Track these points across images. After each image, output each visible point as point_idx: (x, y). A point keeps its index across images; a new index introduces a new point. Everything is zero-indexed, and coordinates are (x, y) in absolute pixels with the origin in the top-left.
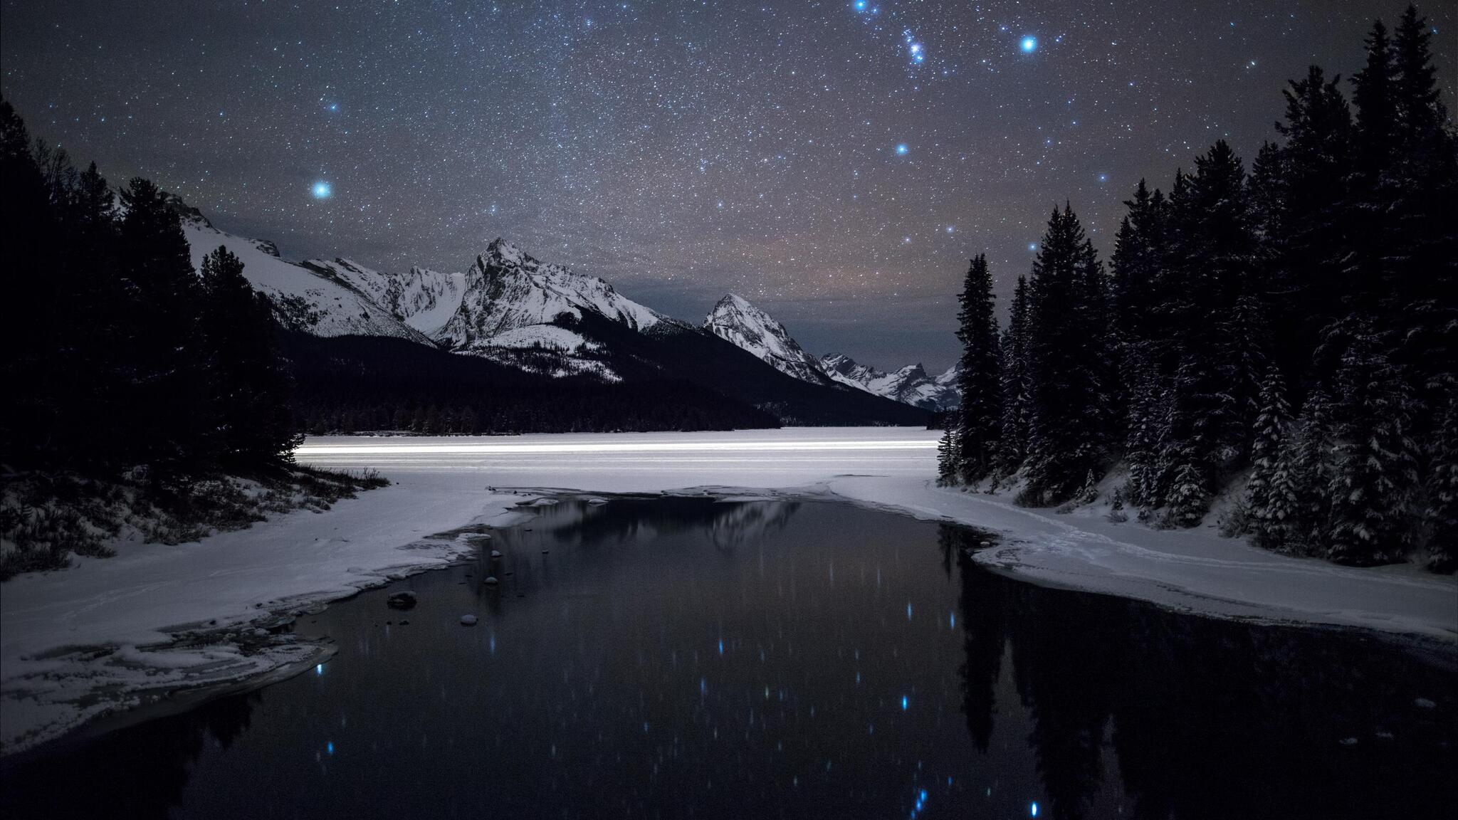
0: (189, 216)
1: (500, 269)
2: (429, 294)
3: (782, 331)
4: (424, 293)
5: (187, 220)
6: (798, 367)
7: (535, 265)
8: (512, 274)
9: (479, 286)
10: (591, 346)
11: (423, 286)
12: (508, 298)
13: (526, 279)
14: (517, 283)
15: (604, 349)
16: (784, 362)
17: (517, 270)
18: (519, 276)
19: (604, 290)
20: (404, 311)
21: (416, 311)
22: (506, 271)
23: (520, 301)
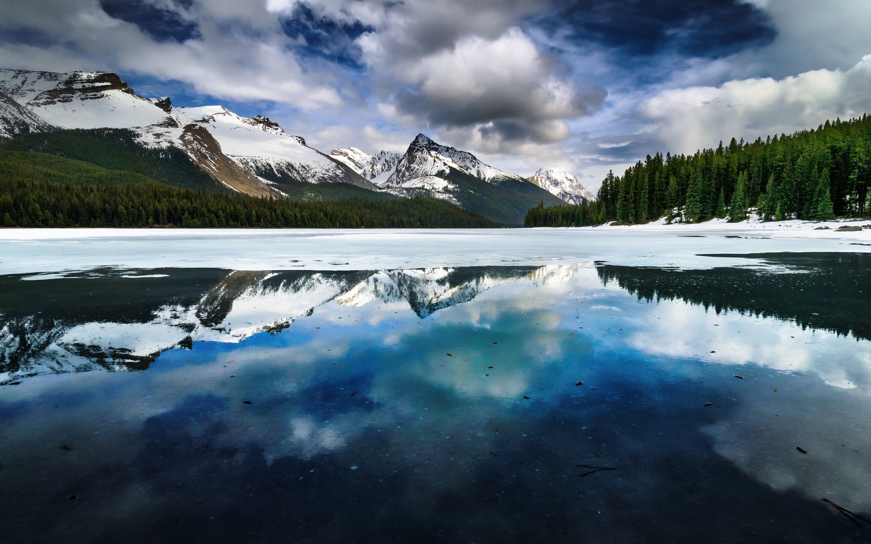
0: (272, 127)
1: (415, 149)
2: (388, 164)
3: (575, 180)
4: (386, 163)
5: (270, 129)
6: (576, 198)
7: (437, 147)
8: (421, 151)
9: (405, 158)
10: (451, 187)
11: (385, 160)
12: (417, 163)
13: (427, 153)
14: (422, 156)
15: (456, 188)
16: (569, 195)
17: (423, 149)
18: (424, 152)
19: (470, 159)
20: (376, 172)
21: (382, 172)
22: (418, 150)
23: (423, 165)
